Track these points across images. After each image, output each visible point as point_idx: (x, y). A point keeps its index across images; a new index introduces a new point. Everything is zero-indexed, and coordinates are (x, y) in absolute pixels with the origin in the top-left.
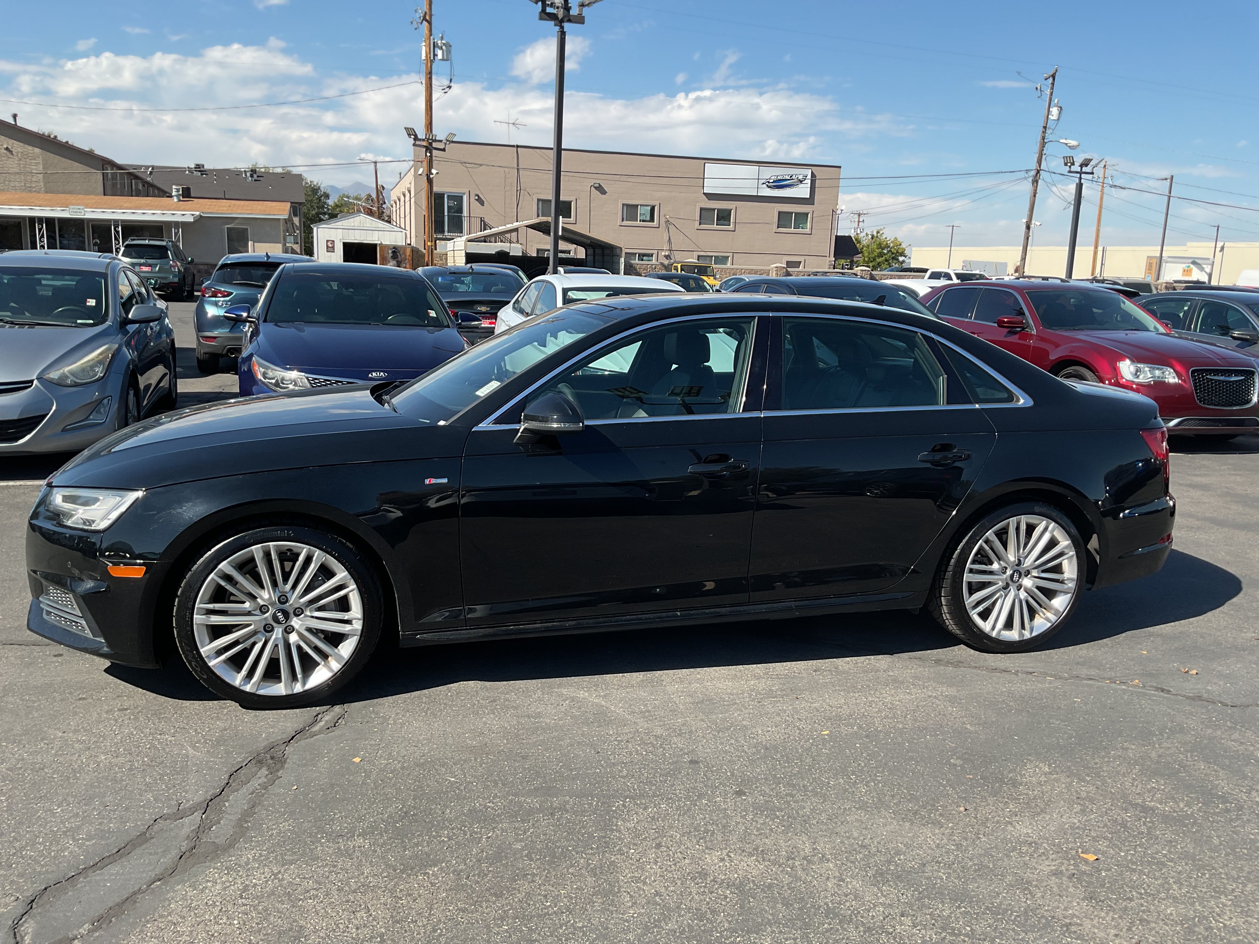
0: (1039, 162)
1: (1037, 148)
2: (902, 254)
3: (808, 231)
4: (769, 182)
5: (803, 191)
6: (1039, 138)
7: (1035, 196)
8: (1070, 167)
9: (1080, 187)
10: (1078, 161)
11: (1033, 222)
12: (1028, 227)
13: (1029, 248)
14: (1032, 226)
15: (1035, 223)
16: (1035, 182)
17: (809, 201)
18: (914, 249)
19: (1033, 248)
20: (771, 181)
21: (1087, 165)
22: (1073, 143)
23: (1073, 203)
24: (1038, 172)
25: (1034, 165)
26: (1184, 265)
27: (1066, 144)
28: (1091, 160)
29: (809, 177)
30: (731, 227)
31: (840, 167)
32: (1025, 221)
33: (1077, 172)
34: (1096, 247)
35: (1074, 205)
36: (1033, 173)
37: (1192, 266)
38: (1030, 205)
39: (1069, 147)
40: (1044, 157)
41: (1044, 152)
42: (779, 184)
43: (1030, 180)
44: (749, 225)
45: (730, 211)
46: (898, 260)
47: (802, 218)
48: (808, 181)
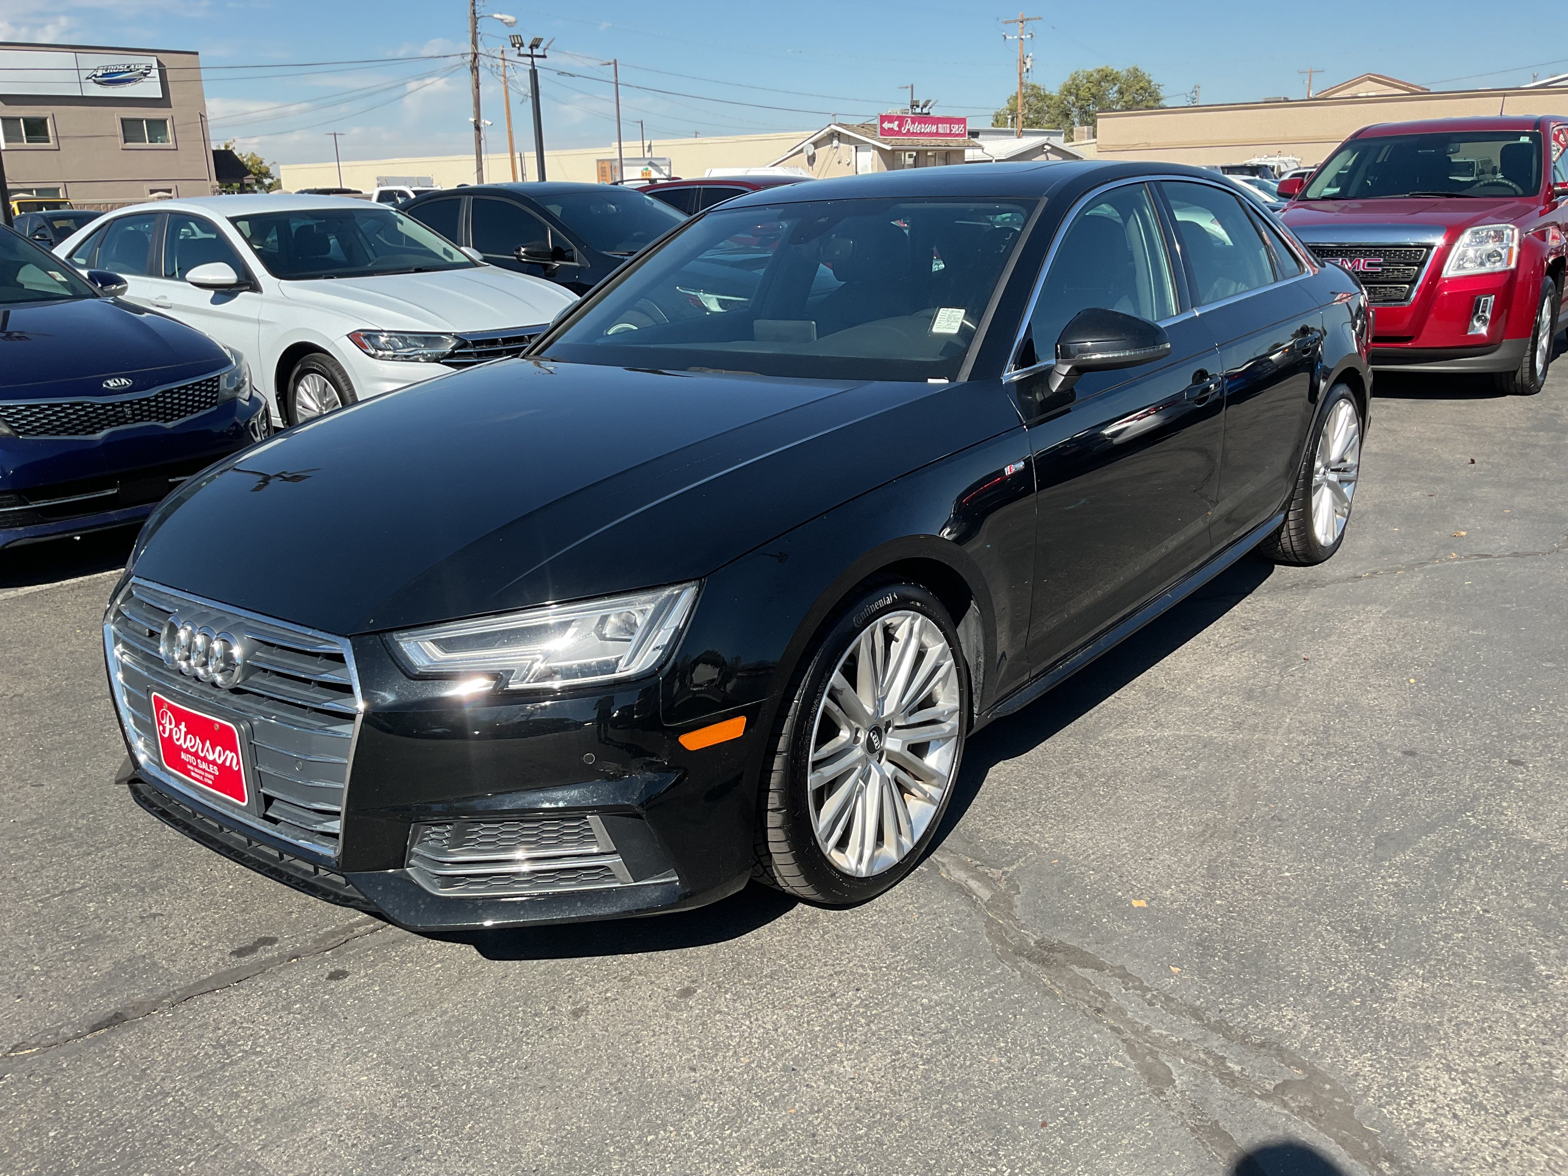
0: (475, 42)
1: (469, 26)
2: (267, 175)
3: (171, 144)
4: (95, 76)
5: (151, 88)
6: (469, 13)
7: (478, 87)
8: (519, 48)
9: (534, 74)
10: (528, 42)
11: (483, 121)
12: (478, 128)
13: (483, 157)
14: (482, 126)
15: (485, 122)
16: (475, 69)
17: (164, 102)
18: (281, 167)
19: (490, 156)
20: (99, 73)
21: (537, 46)
22: (509, 18)
23: (530, 94)
24: (476, 56)
25: (469, 49)
26: (642, 168)
27: (502, 20)
28: (541, 40)
29: (155, 65)
30: (52, 144)
31: (197, 53)
32: (473, 120)
33: (528, 56)
34: (512, 154)
35: (532, 97)
36: (470, 58)
37: (650, 168)
38: (475, 100)
39: (506, 23)
40: (479, 37)
41: (478, 31)
42: (110, 79)
43: (468, 66)
44: (79, 140)
45: (43, 121)
46: (262, 183)
47: (157, 127)
48: (155, 73)
